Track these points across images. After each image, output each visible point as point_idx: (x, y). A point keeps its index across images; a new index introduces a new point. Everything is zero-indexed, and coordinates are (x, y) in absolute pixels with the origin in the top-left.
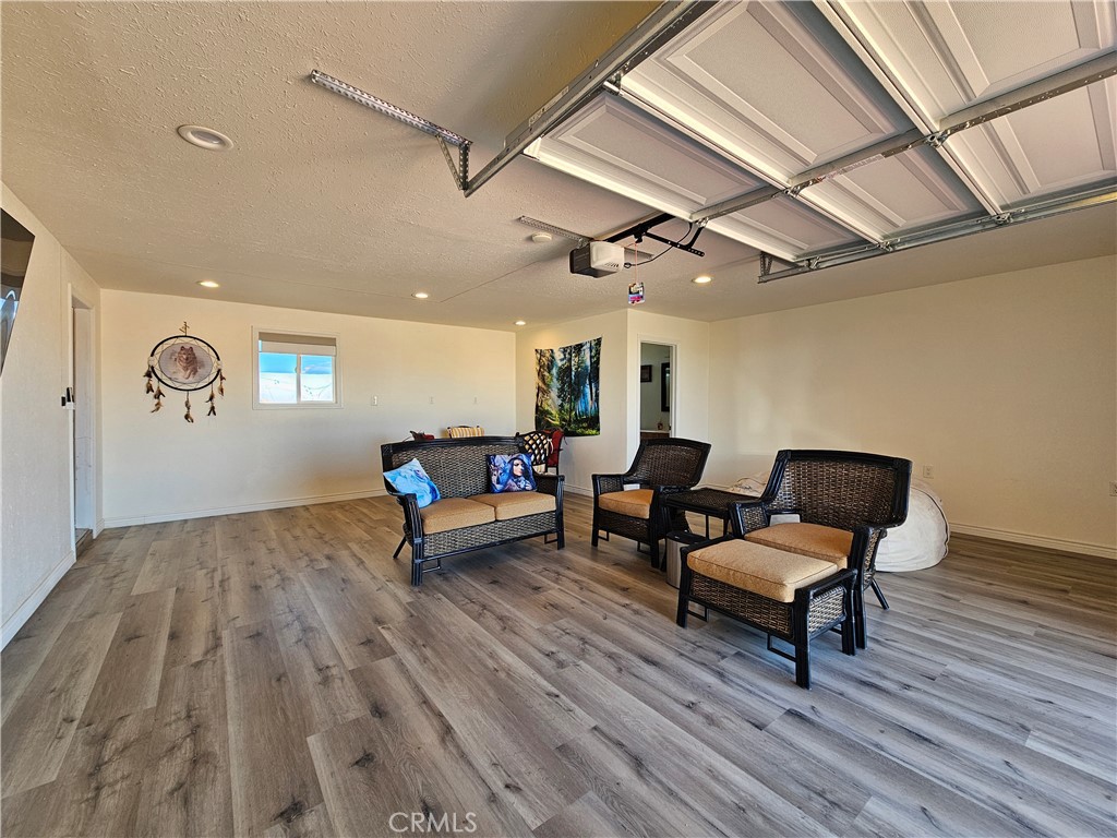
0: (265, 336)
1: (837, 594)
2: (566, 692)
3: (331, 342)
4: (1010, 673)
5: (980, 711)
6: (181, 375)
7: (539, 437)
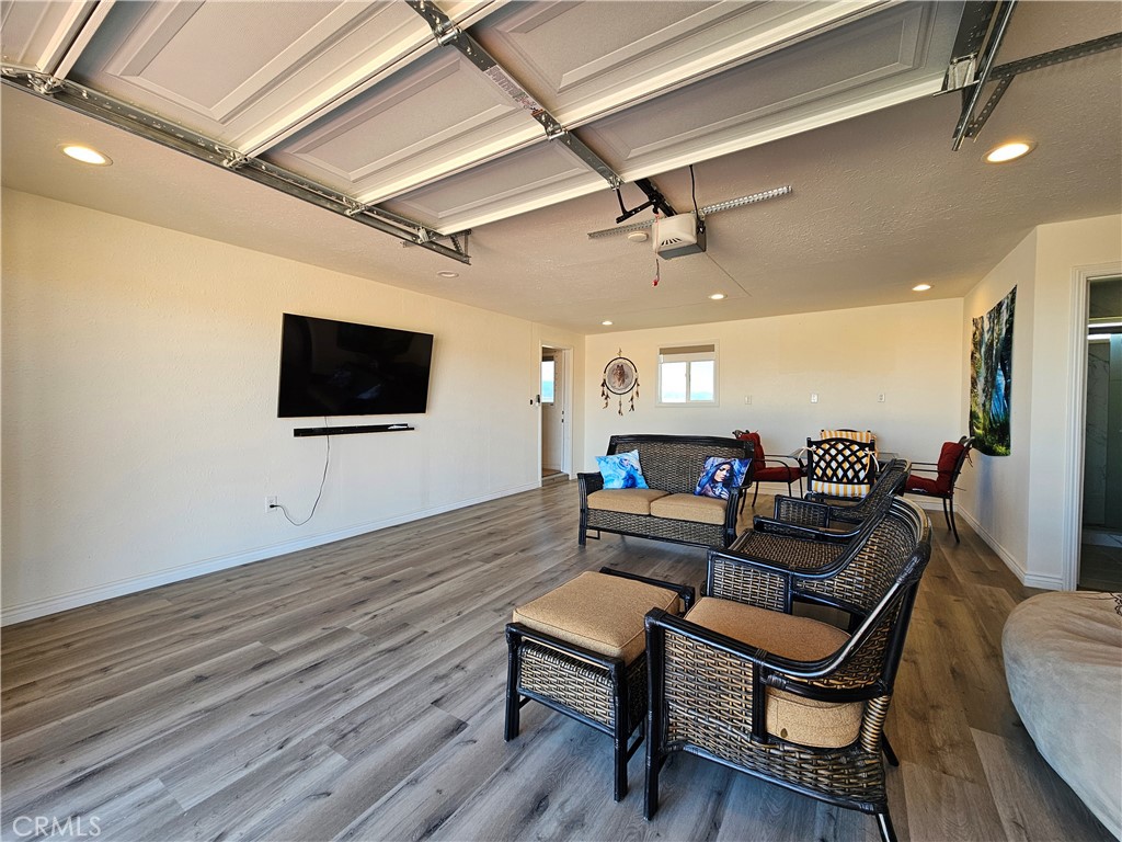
0: (664, 351)
2: (461, 620)
3: (710, 348)
7: (846, 447)
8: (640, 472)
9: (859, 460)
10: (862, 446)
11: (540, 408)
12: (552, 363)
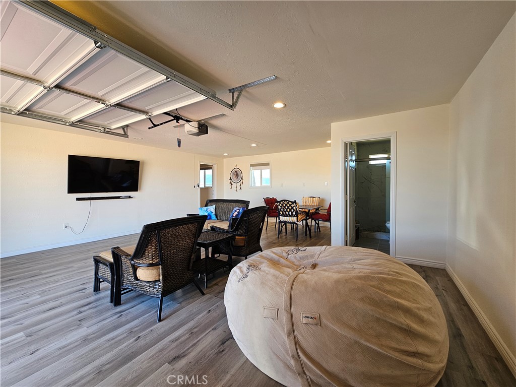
0: (252, 165)
1: (101, 266)
3: (268, 164)
4: (64, 350)
5: (49, 328)
6: (235, 179)
7: (288, 203)
8: (214, 213)
9: (292, 208)
10: (293, 203)
11: (199, 189)
12: (211, 170)
